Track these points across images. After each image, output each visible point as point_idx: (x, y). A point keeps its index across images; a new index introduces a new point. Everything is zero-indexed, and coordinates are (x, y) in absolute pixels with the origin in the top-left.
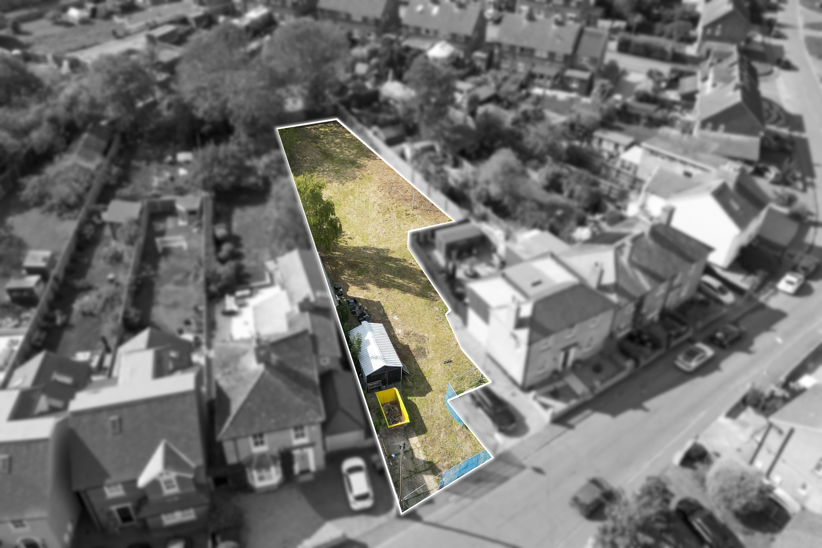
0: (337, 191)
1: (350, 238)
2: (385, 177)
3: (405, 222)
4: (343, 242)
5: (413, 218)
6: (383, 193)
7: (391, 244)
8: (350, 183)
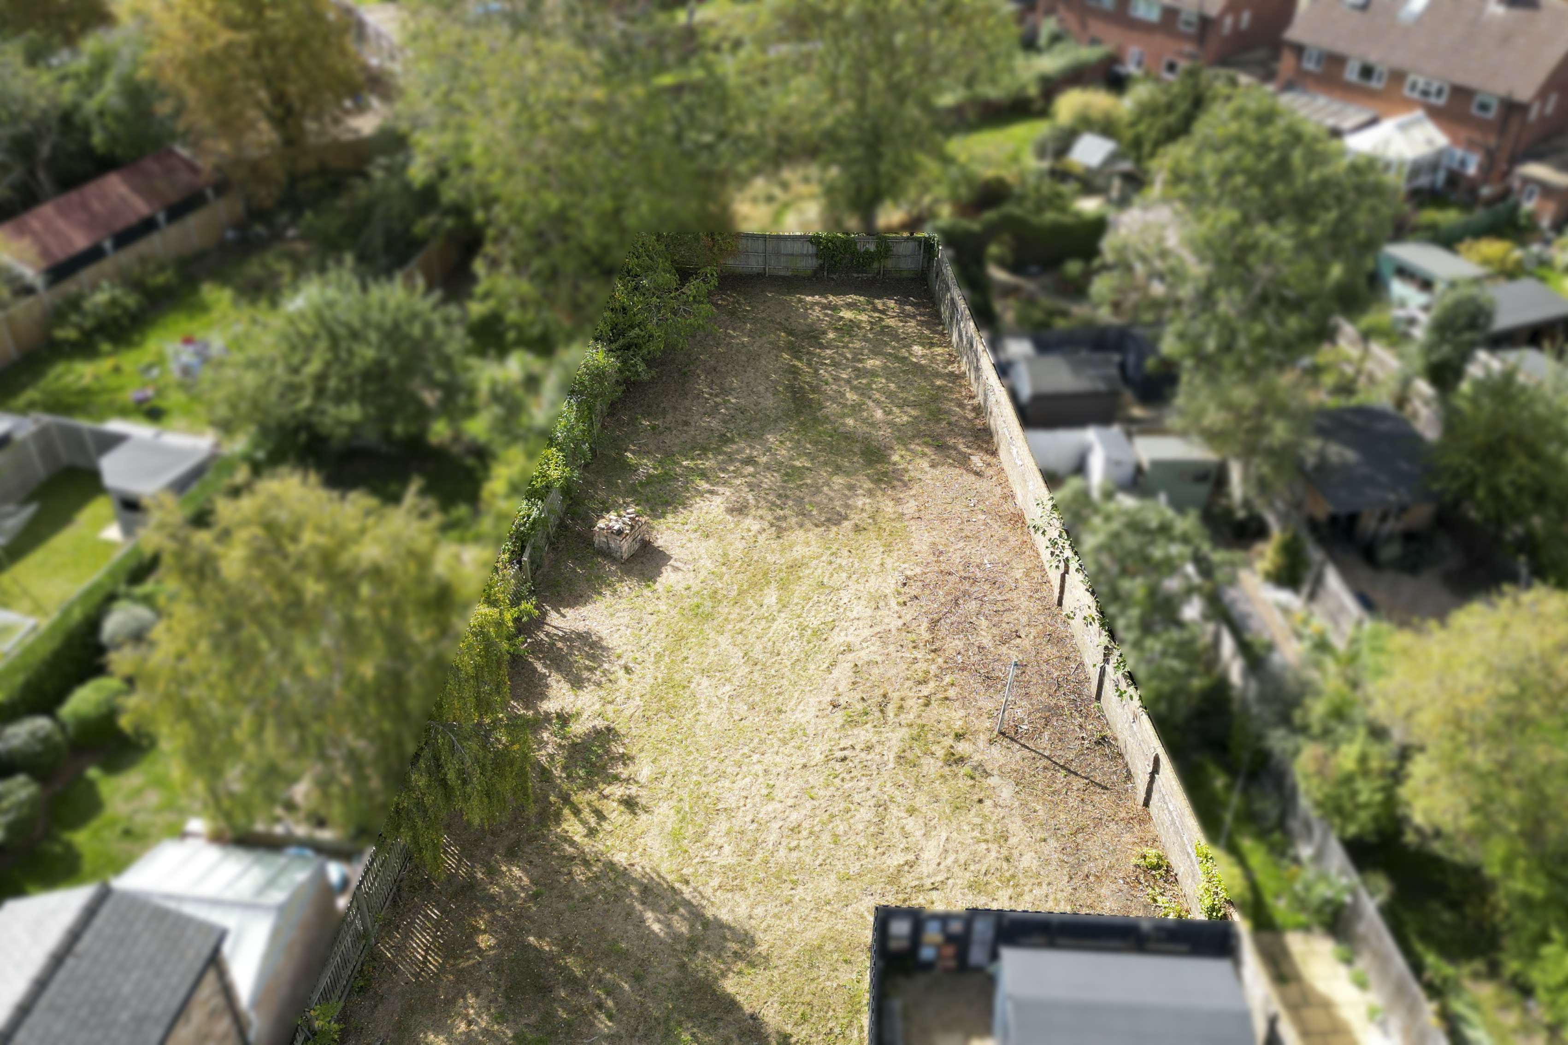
0: (738, 553)
1: (630, 804)
2: (961, 544)
3: (921, 800)
4: (586, 813)
5: (974, 786)
6: (908, 614)
7: (786, 908)
8: (810, 534)
